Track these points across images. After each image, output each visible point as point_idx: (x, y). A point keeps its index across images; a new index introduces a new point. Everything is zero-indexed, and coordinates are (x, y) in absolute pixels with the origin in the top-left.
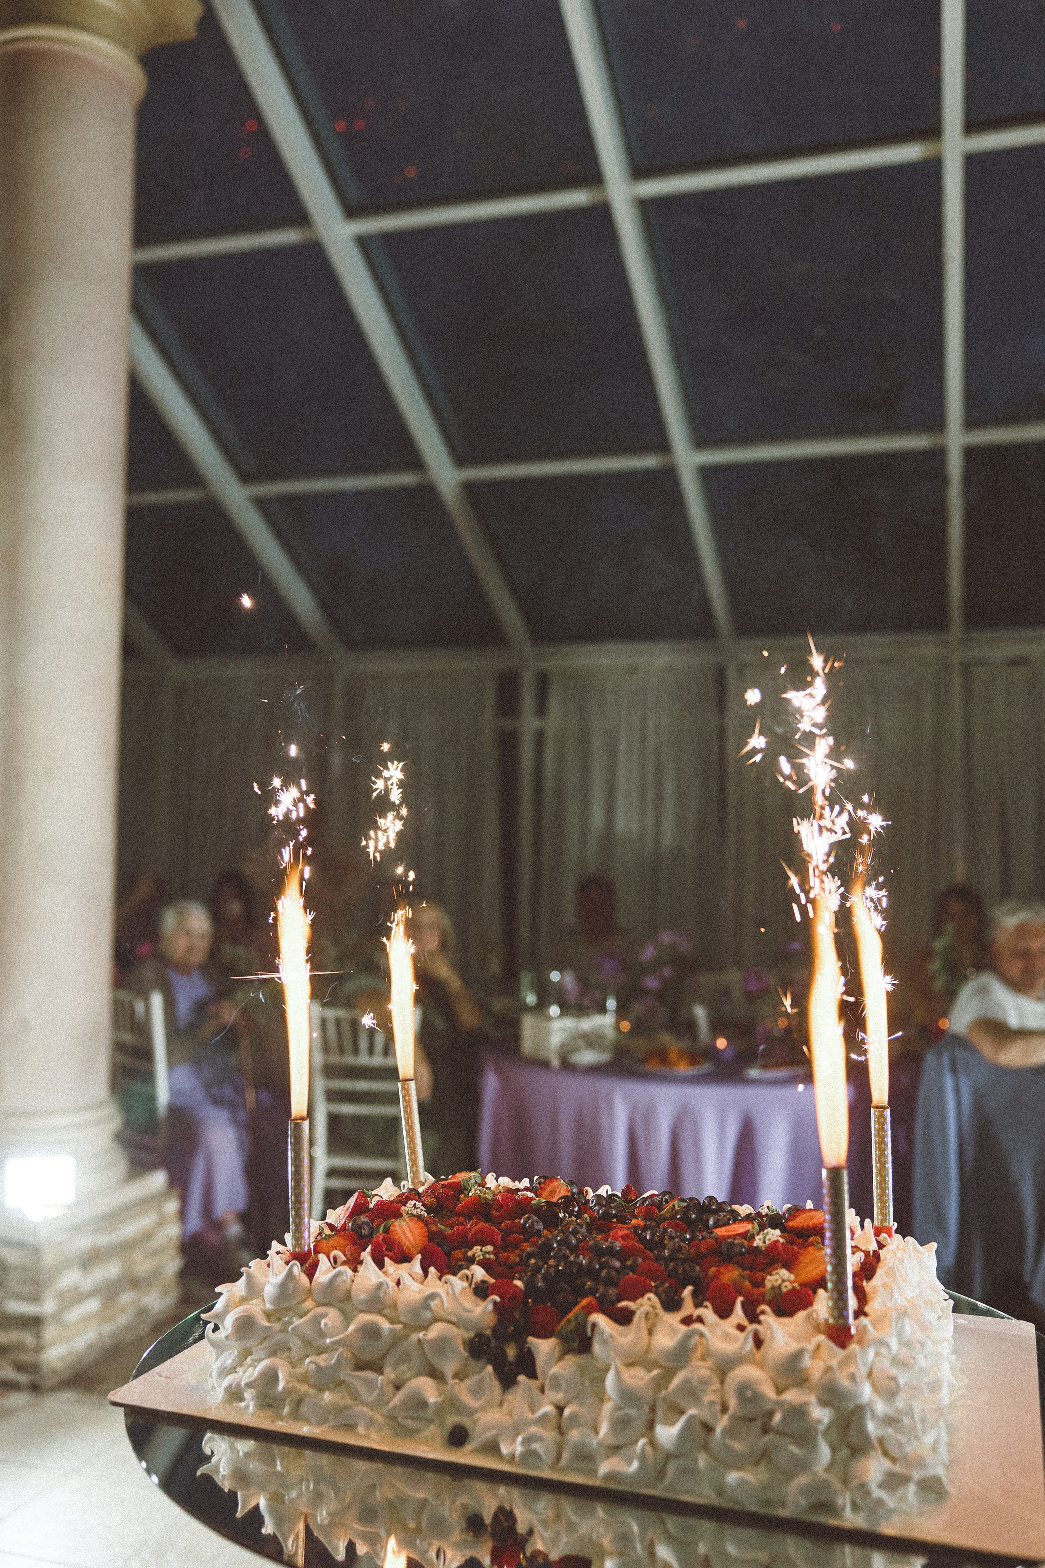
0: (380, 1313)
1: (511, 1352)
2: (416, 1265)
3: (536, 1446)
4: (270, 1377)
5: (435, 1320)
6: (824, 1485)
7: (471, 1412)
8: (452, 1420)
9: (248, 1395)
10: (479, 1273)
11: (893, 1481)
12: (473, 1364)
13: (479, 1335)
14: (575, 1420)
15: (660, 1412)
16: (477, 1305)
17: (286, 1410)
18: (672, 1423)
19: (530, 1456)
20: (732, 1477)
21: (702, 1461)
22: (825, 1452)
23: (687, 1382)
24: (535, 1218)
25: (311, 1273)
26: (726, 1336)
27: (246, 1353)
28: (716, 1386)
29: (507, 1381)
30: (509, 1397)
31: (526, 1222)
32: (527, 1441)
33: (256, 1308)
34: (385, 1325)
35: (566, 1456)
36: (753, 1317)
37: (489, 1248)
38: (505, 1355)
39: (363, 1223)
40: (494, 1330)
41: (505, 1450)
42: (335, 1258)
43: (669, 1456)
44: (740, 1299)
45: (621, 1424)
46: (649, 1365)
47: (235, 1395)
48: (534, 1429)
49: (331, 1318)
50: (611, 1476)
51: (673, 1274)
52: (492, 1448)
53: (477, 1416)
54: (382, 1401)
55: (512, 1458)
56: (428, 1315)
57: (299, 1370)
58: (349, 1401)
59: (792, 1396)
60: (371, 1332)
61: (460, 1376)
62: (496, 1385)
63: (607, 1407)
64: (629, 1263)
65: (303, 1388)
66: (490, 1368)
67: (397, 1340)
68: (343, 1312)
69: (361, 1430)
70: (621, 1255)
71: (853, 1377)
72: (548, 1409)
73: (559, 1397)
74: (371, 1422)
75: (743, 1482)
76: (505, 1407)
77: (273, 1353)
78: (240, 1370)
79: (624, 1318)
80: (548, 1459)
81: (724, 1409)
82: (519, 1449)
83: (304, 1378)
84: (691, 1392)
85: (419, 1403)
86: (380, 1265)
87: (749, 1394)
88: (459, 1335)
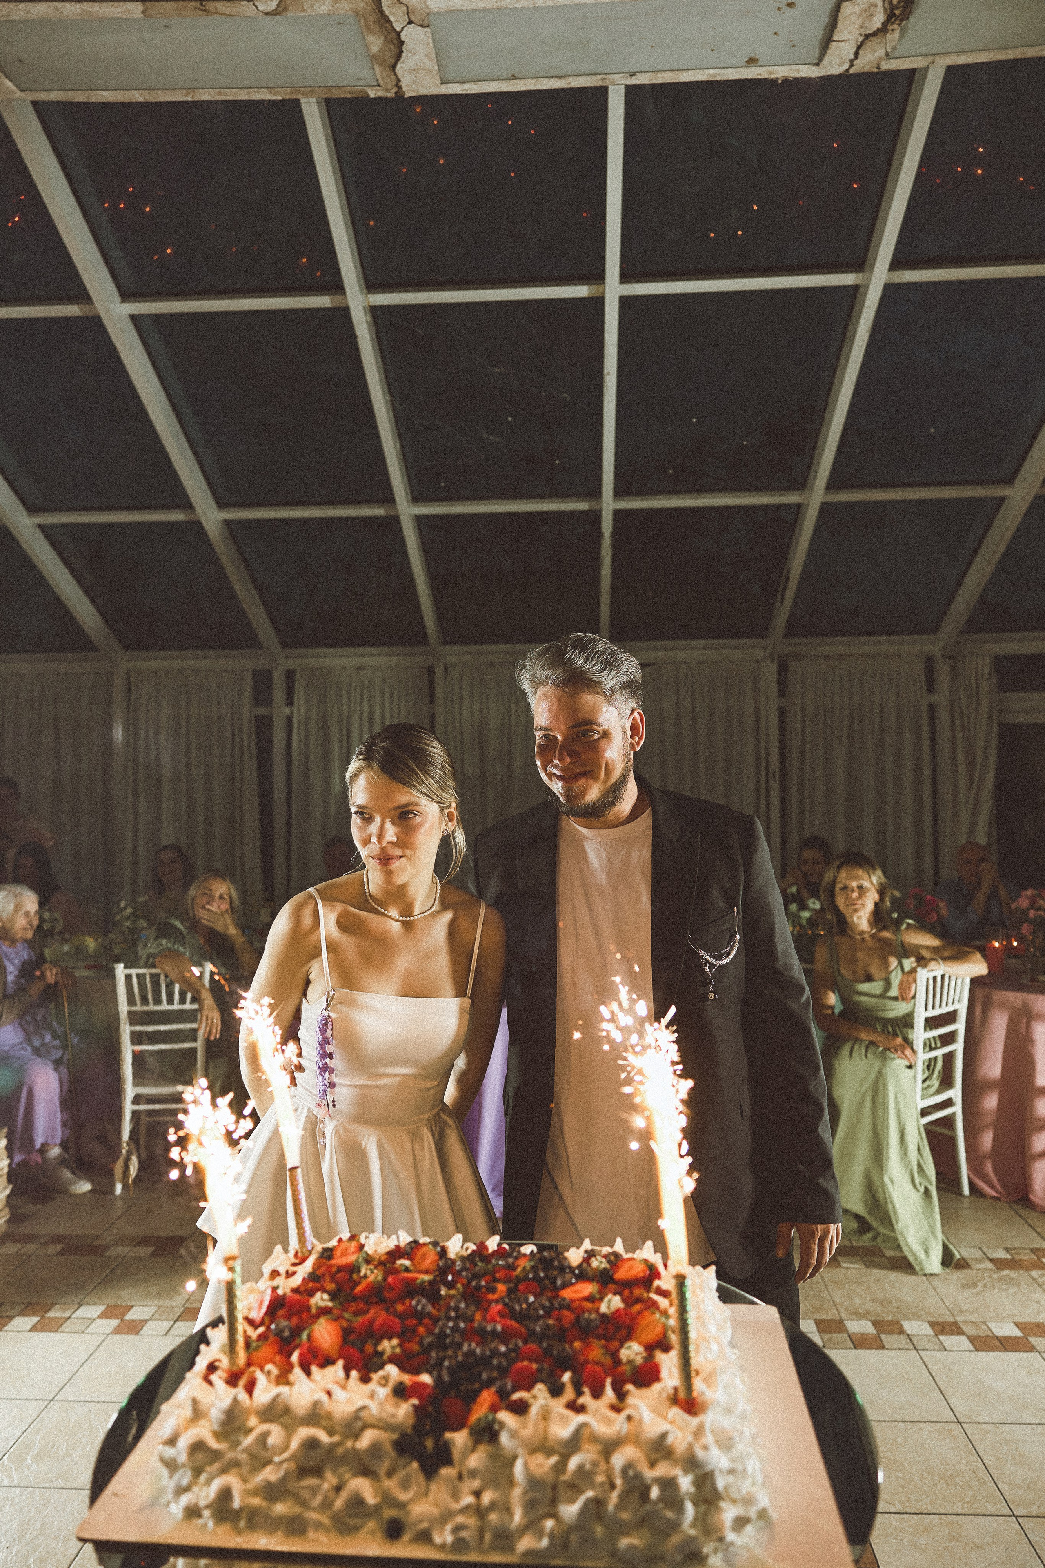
0: (317, 1424)
1: (429, 1443)
2: (337, 1369)
3: (464, 1534)
4: (225, 1494)
5: (366, 1426)
6: (693, 1539)
7: (402, 1506)
8: (389, 1513)
9: (206, 1513)
10: (392, 1370)
11: (741, 1523)
12: (401, 1461)
13: (403, 1435)
14: (493, 1506)
15: (562, 1492)
16: (397, 1406)
17: (242, 1524)
18: (573, 1501)
19: (459, 1544)
20: (625, 1542)
21: (599, 1530)
22: (690, 1509)
23: (580, 1468)
24: (424, 1301)
25: (250, 1388)
26: (605, 1420)
27: (197, 1472)
28: (603, 1466)
29: (430, 1471)
30: (434, 1487)
31: (418, 1304)
32: (457, 1529)
33: (204, 1431)
34: (324, 1437)
35: (488, 1537)
36: (621, 1395)
37: (395, 1341)
38: (425, 1448)
39: (285, 1327)
40: (415, 1427)
41: (437, 1539)
42: (269, 1372)
43: (571, 1529)
44: (609, 1381)
45: (530, 1506)
46: (549, 1452)
47: (193, 1512)
48: (460, 1519)
49: (276, 1434)
50: (529, 1553)
51: (547, 1352)
52: (424, 1537)
53: (410, 1508)
54: (327, 1504)
55: (443, 1547)
56: (359, 1424)
57: (250, 1486)
58: (297, 1510)
59: (662, 1470)
60: (311, 1444)
61: (390, 1474)
62: (421, 1477)
63: (517, 1492)
64: (511, 1346)
65: (256, 1501)
66: (415, 1465)
67: (333, 1447)
68: (284, 1426)
69: (311, 1535)
70: (504, 1337)
71: (705, 1448)
72: (469, 1499)
73: (476, 1484)
74: (319, 1525)
75: (631, 1547)
76: (431, 1496)
77: (224, 1471)
78: (195, 1489)
79: (521, 1408)
80: (473, 1544)
81: (613, 1486)
82: (449, 1539)
83: (255, 1492)
84: (584, 1475)
85: (357, 1501)
86: (308, 1373)
87: (631, 1473)
88: (385, 1437)
